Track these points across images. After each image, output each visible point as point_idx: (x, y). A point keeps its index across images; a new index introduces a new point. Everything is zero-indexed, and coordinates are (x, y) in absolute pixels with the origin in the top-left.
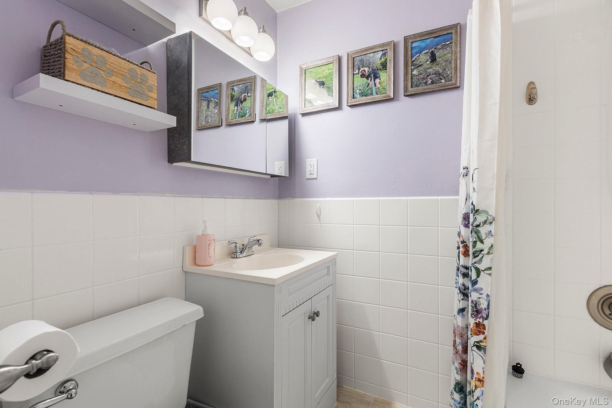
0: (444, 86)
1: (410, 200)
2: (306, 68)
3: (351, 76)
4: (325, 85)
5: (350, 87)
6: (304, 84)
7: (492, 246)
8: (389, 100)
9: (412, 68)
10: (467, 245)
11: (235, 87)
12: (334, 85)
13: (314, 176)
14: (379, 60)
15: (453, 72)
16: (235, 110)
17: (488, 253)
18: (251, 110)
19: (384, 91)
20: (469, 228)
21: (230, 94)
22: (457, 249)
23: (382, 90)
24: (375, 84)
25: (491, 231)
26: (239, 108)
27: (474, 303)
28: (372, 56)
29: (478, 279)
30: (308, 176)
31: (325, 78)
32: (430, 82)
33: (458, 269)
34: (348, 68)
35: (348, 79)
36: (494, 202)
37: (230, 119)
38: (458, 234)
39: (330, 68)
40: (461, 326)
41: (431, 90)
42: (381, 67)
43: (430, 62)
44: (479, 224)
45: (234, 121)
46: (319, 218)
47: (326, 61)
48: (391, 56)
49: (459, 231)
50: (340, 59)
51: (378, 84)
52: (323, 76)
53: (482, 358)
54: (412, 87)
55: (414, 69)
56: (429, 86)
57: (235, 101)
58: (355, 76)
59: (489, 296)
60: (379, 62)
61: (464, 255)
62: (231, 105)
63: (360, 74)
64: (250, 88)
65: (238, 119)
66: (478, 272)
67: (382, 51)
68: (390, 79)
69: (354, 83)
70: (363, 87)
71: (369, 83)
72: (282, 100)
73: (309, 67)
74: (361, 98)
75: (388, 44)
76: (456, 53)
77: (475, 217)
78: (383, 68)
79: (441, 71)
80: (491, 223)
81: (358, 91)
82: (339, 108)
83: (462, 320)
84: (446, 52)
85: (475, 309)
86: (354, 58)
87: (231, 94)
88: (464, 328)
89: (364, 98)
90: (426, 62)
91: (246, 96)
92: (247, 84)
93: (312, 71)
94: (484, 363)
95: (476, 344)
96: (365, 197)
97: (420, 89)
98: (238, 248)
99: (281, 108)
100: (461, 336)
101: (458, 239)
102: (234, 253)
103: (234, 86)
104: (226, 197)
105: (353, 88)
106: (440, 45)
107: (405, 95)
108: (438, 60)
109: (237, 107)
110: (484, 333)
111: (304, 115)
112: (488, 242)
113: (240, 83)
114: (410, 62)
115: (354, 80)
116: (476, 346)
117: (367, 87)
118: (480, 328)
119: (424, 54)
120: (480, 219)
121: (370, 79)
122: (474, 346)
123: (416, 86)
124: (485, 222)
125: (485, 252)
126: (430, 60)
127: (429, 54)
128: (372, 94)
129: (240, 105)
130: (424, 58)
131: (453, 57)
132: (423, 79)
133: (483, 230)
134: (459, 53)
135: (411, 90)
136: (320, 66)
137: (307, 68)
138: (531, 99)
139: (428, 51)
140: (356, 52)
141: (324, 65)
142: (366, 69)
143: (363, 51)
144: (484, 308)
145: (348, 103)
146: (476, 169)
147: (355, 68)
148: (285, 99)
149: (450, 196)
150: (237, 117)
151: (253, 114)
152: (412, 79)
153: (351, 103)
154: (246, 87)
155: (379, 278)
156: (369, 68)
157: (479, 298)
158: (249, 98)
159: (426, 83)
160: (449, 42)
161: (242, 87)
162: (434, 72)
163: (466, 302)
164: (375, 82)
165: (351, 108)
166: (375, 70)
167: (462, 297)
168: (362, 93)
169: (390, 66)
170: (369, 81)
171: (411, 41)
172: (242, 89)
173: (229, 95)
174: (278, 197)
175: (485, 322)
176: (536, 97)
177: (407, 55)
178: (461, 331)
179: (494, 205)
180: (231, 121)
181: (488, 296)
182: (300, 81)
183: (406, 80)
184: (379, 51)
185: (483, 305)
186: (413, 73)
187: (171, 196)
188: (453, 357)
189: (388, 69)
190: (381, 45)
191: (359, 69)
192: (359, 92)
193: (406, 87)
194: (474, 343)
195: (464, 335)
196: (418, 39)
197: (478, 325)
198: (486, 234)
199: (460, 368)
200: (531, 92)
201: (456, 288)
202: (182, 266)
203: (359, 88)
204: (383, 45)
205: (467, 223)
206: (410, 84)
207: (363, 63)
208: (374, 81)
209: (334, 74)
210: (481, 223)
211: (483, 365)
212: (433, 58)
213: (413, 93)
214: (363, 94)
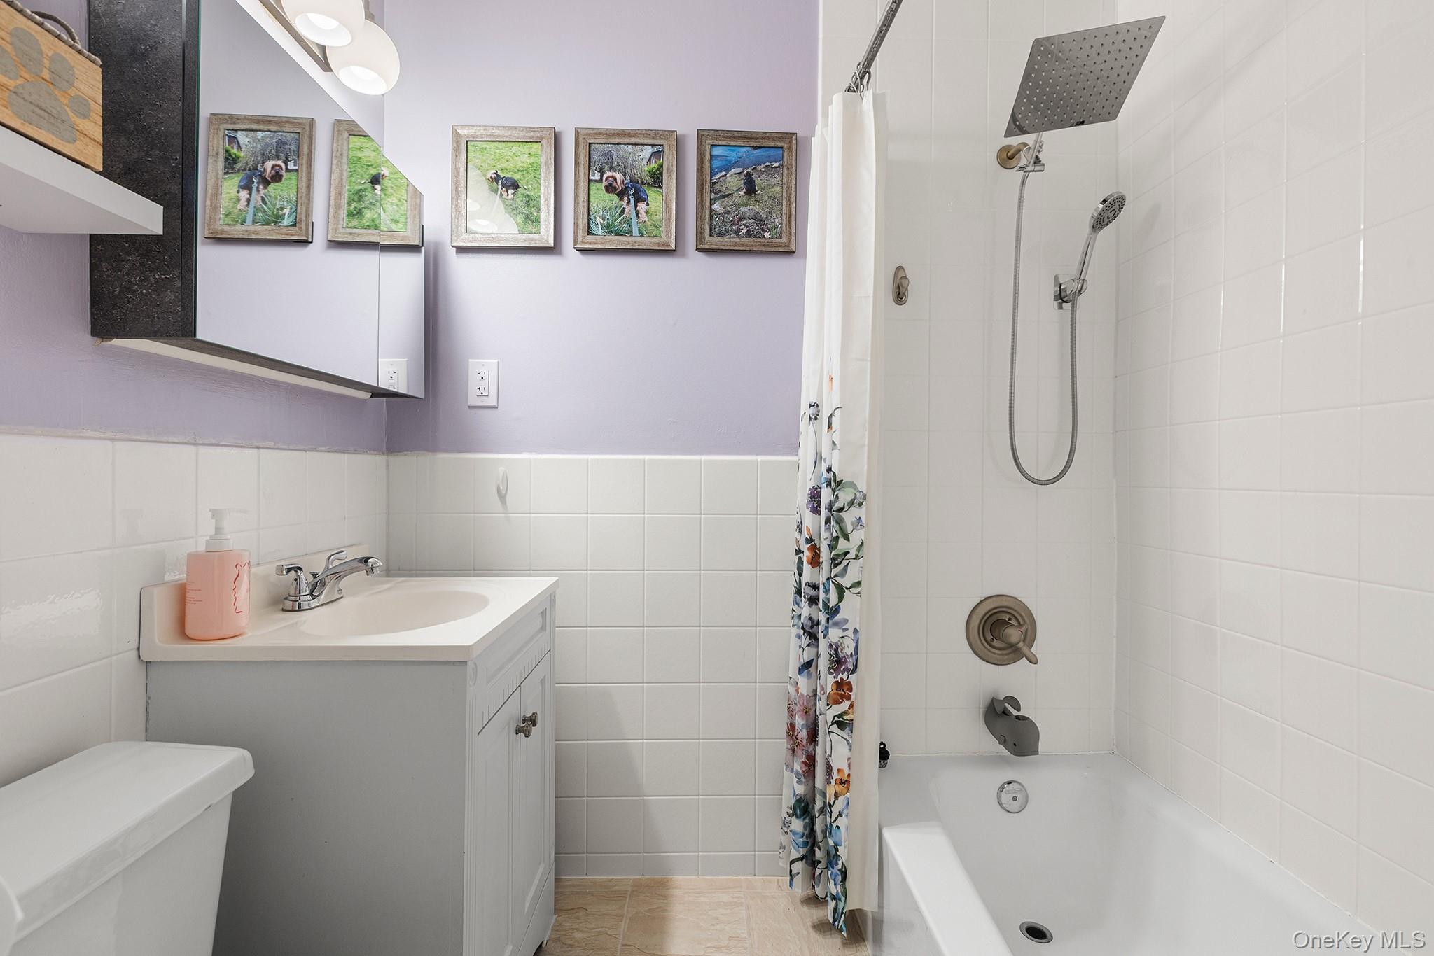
0: (769, 246)
1: (705, 461)
2: (468, 137)
3: (583, 185)
4: (520, 191)
5: (581, 207)
6: (463, 173)
7: (862, 543)
8: (665, 252)
9: (712, 197)
10: (816, 545)
11: (239, 132)
12: (542, 196)
13: (491, 401)
14: (645, 163)
15: (784, 222)
16: (239, 200)
17: (857, 557)
18: (299, 211)
19: (655, 232)
20: (820, 514)
21: (221, 152)
22: (796, 555)
23: (652, 228)
24: (637, 213)
25: (860, 518)
26: (256, 198)
27: (834, 647)
28: (630, 151)
29: (840, 604)
30: (473, 400)
31: (520, 173)
32: (744, 231)
33: (798, 592)
34: (577, 164)
35: (576, 188)
36: (866, 468)
37: (221, 222)
38: (798, 527)
39: (533, 153)
40: (805, 694)
41: (747, 249)
42: (650, 180)
43: (744, 192)
44: (842, 506)
45: (237, 231)
46: (501, 501)
47: (522, 134)
48: (671, 161)
49: (799, 520)
50: (557, 138)
51: (644, 214)
52: (515, 167)
53: (847, 741)
54: (711, 235)
55: (716, 199)
56: (744, 240)
57: (242, 175)
58: (594, 186)
59: (858, 631)
60: (646, 169)
61: (811, 564)
62: (225, 184)
63: (604, 183)
64: (294, 147)
65: (253, 228)
66: (841, 590)
67: (653, 145)
68: (668, 208)
69: (591, 200)
70: (610, 214)
71: (624, 208)
72: (400, 201)
73: (477, 136)
74: (605, 237)
75: (667, 134)
76: (789, 187)
77: (837, 495)
78: (654, 182)
79: (764, 216)
80: (860, 504)
81: (599, 220)
82: (554, 250)
83: (807, 683)
84: (772, 182)
85: (835, 659)
86: (590, 144)
87: (227, 151)
88: (810, 697)
89: (613, 237)
90: (737, 190)
91: (282, 169)
92: (284, 134)
93: (486, 148)
94: (850, 750)
95: (836, 719)
96: (612, 453)
97: (727, 242)
98: (304, 585)
99: (398, 222)
100: (806, 713)
101: (797, 535)
102: (293, 598)
103: (236, 130)
104: (261, 444)
105: (589, 210)
106: (763, 166)
107: (699, 247)
108: (758, 192)
109: (250, 194)
110: (849, 698)
111: (461, 250)
112: (857, 537)
113: (261, 127)
114: (708, 184)
115: (591, 193)
116: (836, 722)
117: (620, 215)
118: (842, 691)
119: (735, 174)
120: (845, 497)
121: (626, 199)
122: (832, 724)
123: (719, 235)
124: (851, 503)
125: (852, 555)
126: (744, 190)
127: (742, 177)
128: (630, 233)
129: (258, 188)
130: (733, 182)
131: (785, 195)
132: (733, 223)
133: (849, 517)
134: (794, 189)
135: (711, 241)
136: (507, 141)
137: (474, 138)
138: (900, 295)
139: (740, 170)
140: (596, 134)
141: (519, 142)
142: (619, 176)
143: (613, 135)
144: (849, 654)
145: (576, 242)
146: (837, 409)
147: (593, 168)
148: (409, 200)
149: (777, 455)
150: (249, 221)
151: (302, 218)
152: (711, 218)
153: (585, 243)
154: (282, 143)
155: (643, 627)
156: (625, 175)
157: (843, 637)
158: (293, 176)
159: (737, 232)
160: (777, 164)
161: (268, 140)
162: (752, 214)
163: (813, 650)
164: (638, 208)
165: (582, 254)
166: (638, 183)
167: (808, 641)
168: (608, 226)
169: (669, 181)
170: (624, 204)
171: (710, 142)
172: (267, 145)
173: (217, 154)
174: (384, 449)
175: (852, 678)
176: (906, 294)
177: (702, 167)
178: (805, 703)
179: (865, 472)
180: (226, 228)
181: (856, 631)
182: (454, 166)
183: (699, 218)
184: (647, 145)
185: (849, 649)
186: (713, 207)
187: (100, 438)
188: (787, 755)
189: (664, 187)
190: (651, 132)
191: (602, 174)
192: (602, 222)
193: (701, 233)
194: (834, 719)
195: (810, 709)
196: (724, 143)
197: (839, 685)
198: (852, 524)
199: (803, 771)
200: (901, 283)
201: (793, 626)
202: (137, 646)
203: (601, 214)
204: (655, 134)
205: (816, 505)
206: (707, 228)
207: (609, 161)
208: (636, 206)
209: (543, 169)
210: (846, 505)
211: (848, 754)
212: (751, 189)
213: (713, 247)
214: (609, 229)
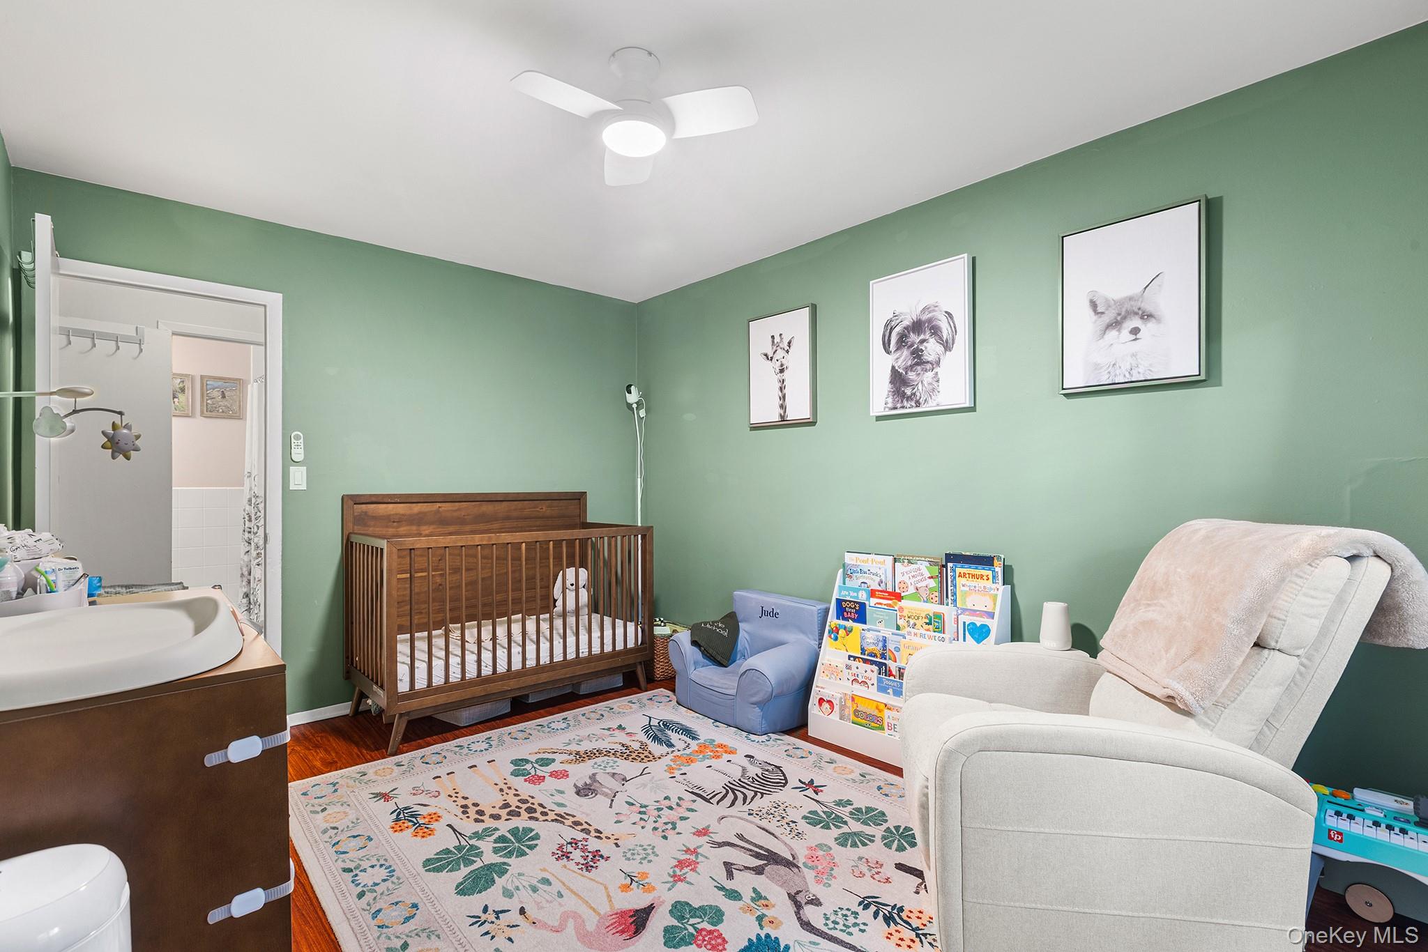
0: (231, 416)
8: (187, 416)
9: (207, 398)
14: (178, 385)
15: (238, 408)
19: (183, 409)
32: (221, 411)
41: (222, 417)
42: (180, 391)
43: (221, 397)
48: (189, 385)
51: (178, 402)
54: (207, 411)
55: (209, 399)
56: (221, 414)
67: (182, 379)
68: (188, 401)
75: (187, 375)
76: (239, 397)
78: (182, 392)
79: (229, 406)
84: (233, 394)
90: (218, 397)
97: (214, 414)
106: (229, 389)
107: (202, 415)
108: (227, 398)
114: (205, 394)
119: (217, 391)
123: (210, 411)
127: (220, 392)
130: (216, 394)
131: (238, 399)
132: (216, 408)
134: (242, 398)
135: (207, 413)
139: (219, 390)
152: (207, 405)
159: (218, 411)
160: (234, 389)
162: (224, 405)
164: (175, 400)
166: (175, 391)
169: (188, 392)
171: (206, 379)
177: (203, 388)
183: (202, 405)
184: (178, 378)
186: (208, 402)
189: (186, 393)
193: (202, 410)
196: (212, 380)
204: (181, 375)
206: (205, 409)
212: (224, 396)
213: (208, 415)
